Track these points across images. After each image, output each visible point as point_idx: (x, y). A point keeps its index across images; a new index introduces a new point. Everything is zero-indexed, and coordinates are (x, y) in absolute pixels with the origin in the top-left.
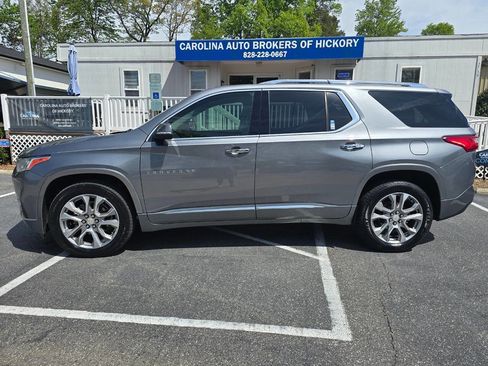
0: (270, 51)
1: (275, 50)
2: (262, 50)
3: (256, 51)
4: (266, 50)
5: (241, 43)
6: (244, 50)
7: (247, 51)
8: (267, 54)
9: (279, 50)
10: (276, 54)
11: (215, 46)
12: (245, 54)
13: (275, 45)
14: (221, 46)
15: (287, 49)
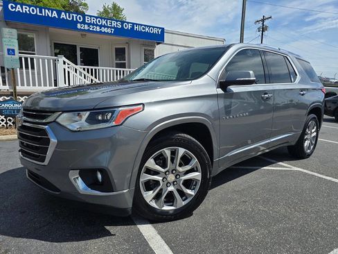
0: (101, 26)
1: (105, 26)
2: (93, 24)
3: (89, 25)
4: (97, 25)
5: (75, 15)
6: (77, 22)
7: (81, 23)
8: (98, 29)
9: (108, 27)
10: (105, 30)
11: (49, 13)
12: (79, 26)
13: (104, 22)
14: (55, 14)
15: (114, 27)
